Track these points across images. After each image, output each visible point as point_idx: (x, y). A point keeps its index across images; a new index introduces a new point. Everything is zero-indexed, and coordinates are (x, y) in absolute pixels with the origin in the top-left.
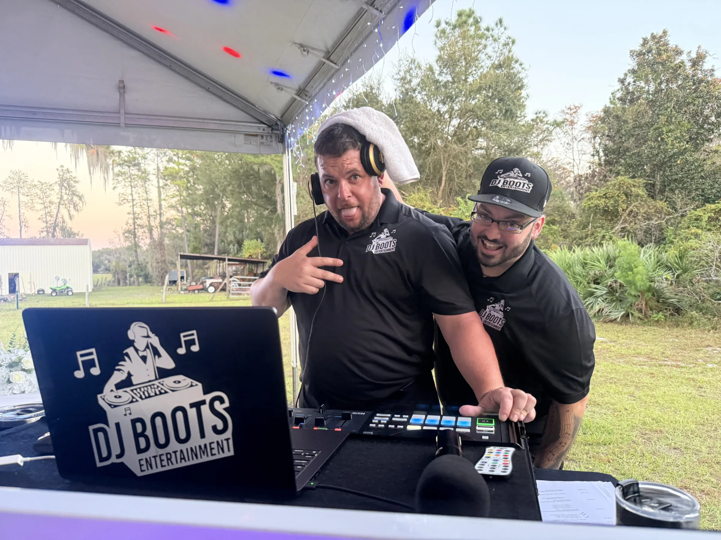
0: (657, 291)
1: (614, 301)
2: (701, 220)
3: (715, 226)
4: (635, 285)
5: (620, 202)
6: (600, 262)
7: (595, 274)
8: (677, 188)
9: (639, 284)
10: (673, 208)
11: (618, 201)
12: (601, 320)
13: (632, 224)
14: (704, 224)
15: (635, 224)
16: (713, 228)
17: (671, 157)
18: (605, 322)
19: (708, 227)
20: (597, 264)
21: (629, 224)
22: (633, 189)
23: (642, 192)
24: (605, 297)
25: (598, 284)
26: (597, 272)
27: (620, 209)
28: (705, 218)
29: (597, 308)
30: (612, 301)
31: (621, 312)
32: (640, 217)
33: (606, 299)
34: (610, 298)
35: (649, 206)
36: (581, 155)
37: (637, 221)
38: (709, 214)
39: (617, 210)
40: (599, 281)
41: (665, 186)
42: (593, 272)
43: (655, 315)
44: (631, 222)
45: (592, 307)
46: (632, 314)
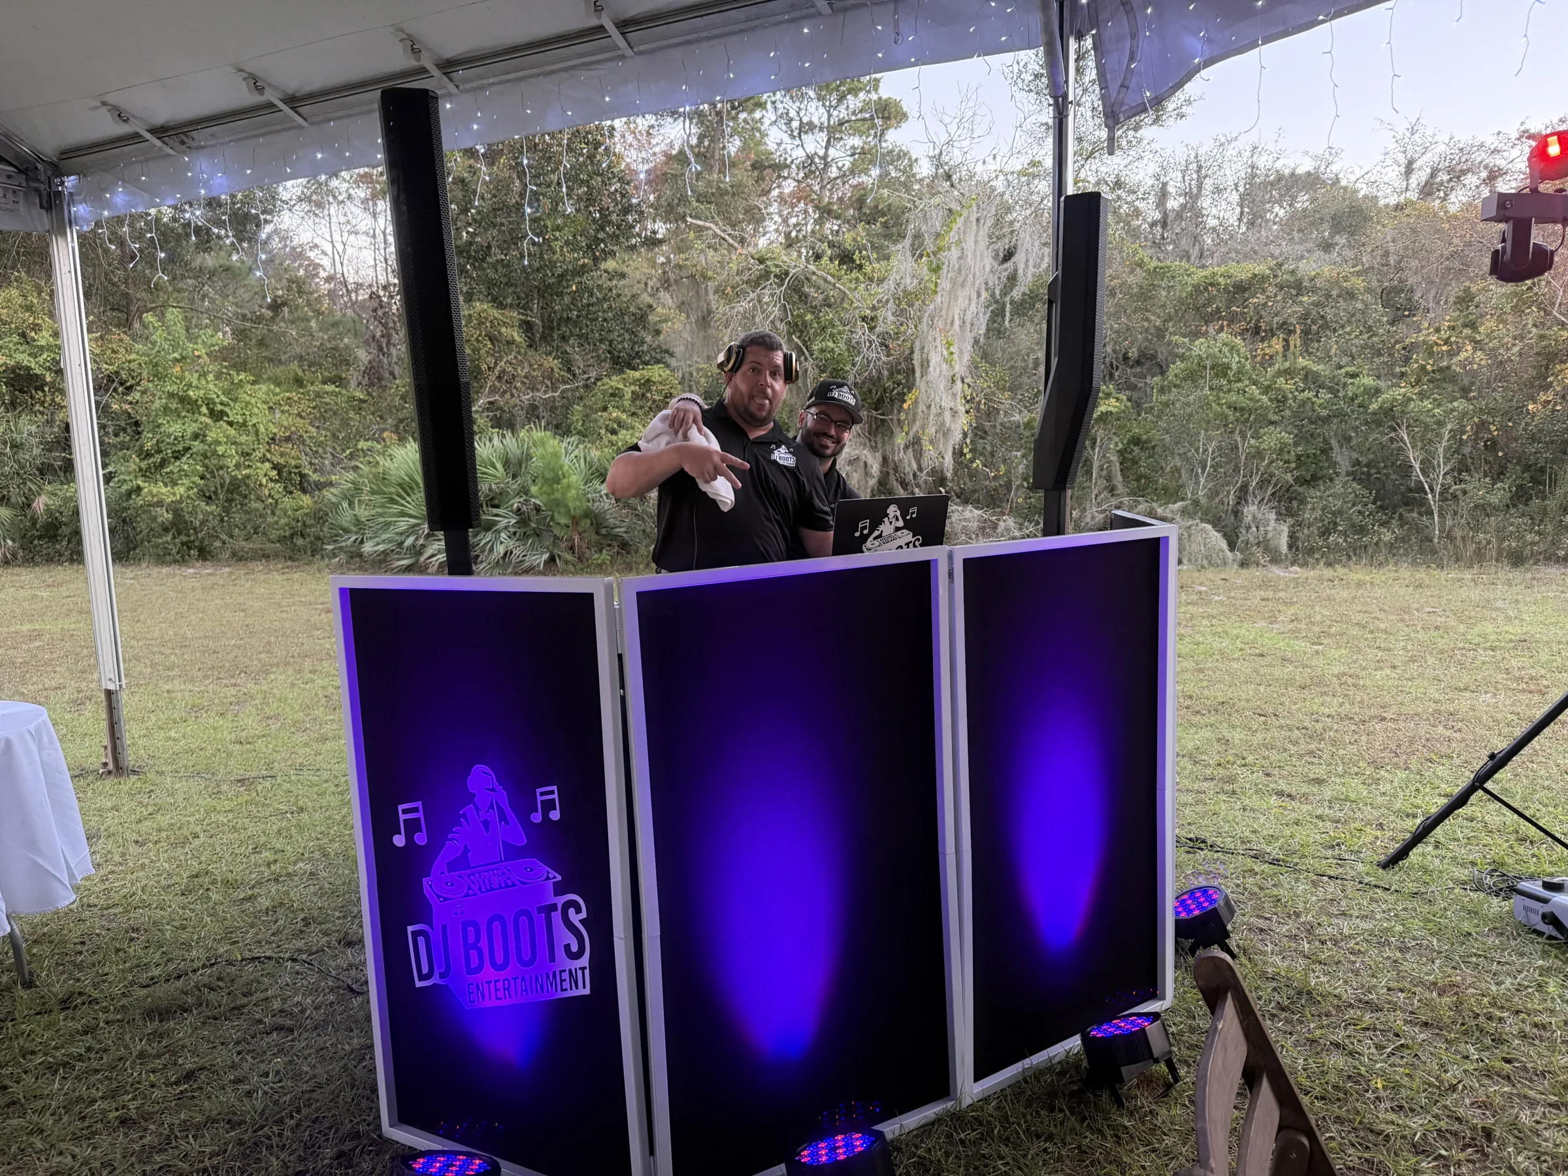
0: (596, 516)
1: (528, 537)
2: (621, 397)
3: (641, 407)
4: (566, 506)
5: (482, 352)
6: (495, 468)
7: (490, 490)
8: (572, 334)
9: (571, 505)
10: (569, 370)
11: (479, 350)
12: (510, 570)
13: (508, 396)
14: (627, 403)
15: (512, 396)
16: (640, 412)
17: (561, 276)
18: (516, 574)
19: (633, 409)
20: (492, 471)
21: (502, 395)
22: (503, 330)
23: (518, 336)
24: (512, 530)
25: (497, 506)
26: (494, 486)
27: (484, 367)
28: (628, 392)
29: (501, 549)
30: (525, 536)
31: (542, 553)
32: (519, 385)
33: (515, 533)
34: (520, 532)
35: (531, 366)
36: (346, 235)
37: (514, 391)
38: (633, 388)
39: (479, 367)
40: (496, 502)
41: (552, 329)
42: (487, 486)
43: (596, 556)
44: (505, 392)
45: (491, 550)
46: (559, 556)
